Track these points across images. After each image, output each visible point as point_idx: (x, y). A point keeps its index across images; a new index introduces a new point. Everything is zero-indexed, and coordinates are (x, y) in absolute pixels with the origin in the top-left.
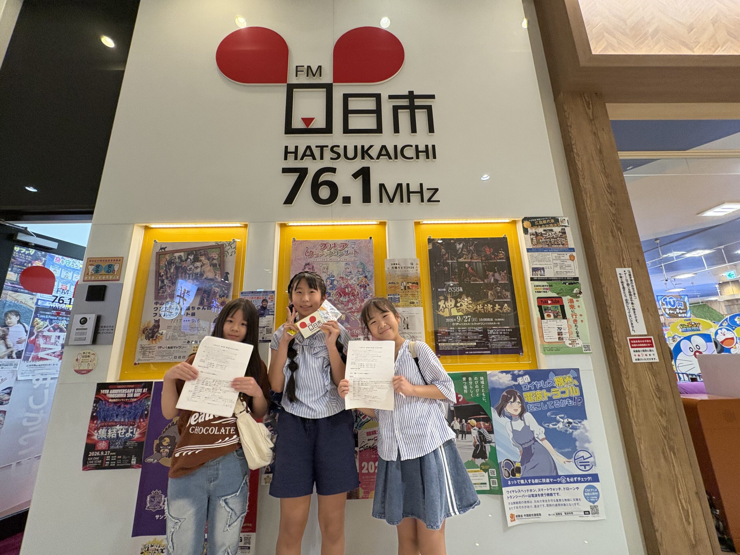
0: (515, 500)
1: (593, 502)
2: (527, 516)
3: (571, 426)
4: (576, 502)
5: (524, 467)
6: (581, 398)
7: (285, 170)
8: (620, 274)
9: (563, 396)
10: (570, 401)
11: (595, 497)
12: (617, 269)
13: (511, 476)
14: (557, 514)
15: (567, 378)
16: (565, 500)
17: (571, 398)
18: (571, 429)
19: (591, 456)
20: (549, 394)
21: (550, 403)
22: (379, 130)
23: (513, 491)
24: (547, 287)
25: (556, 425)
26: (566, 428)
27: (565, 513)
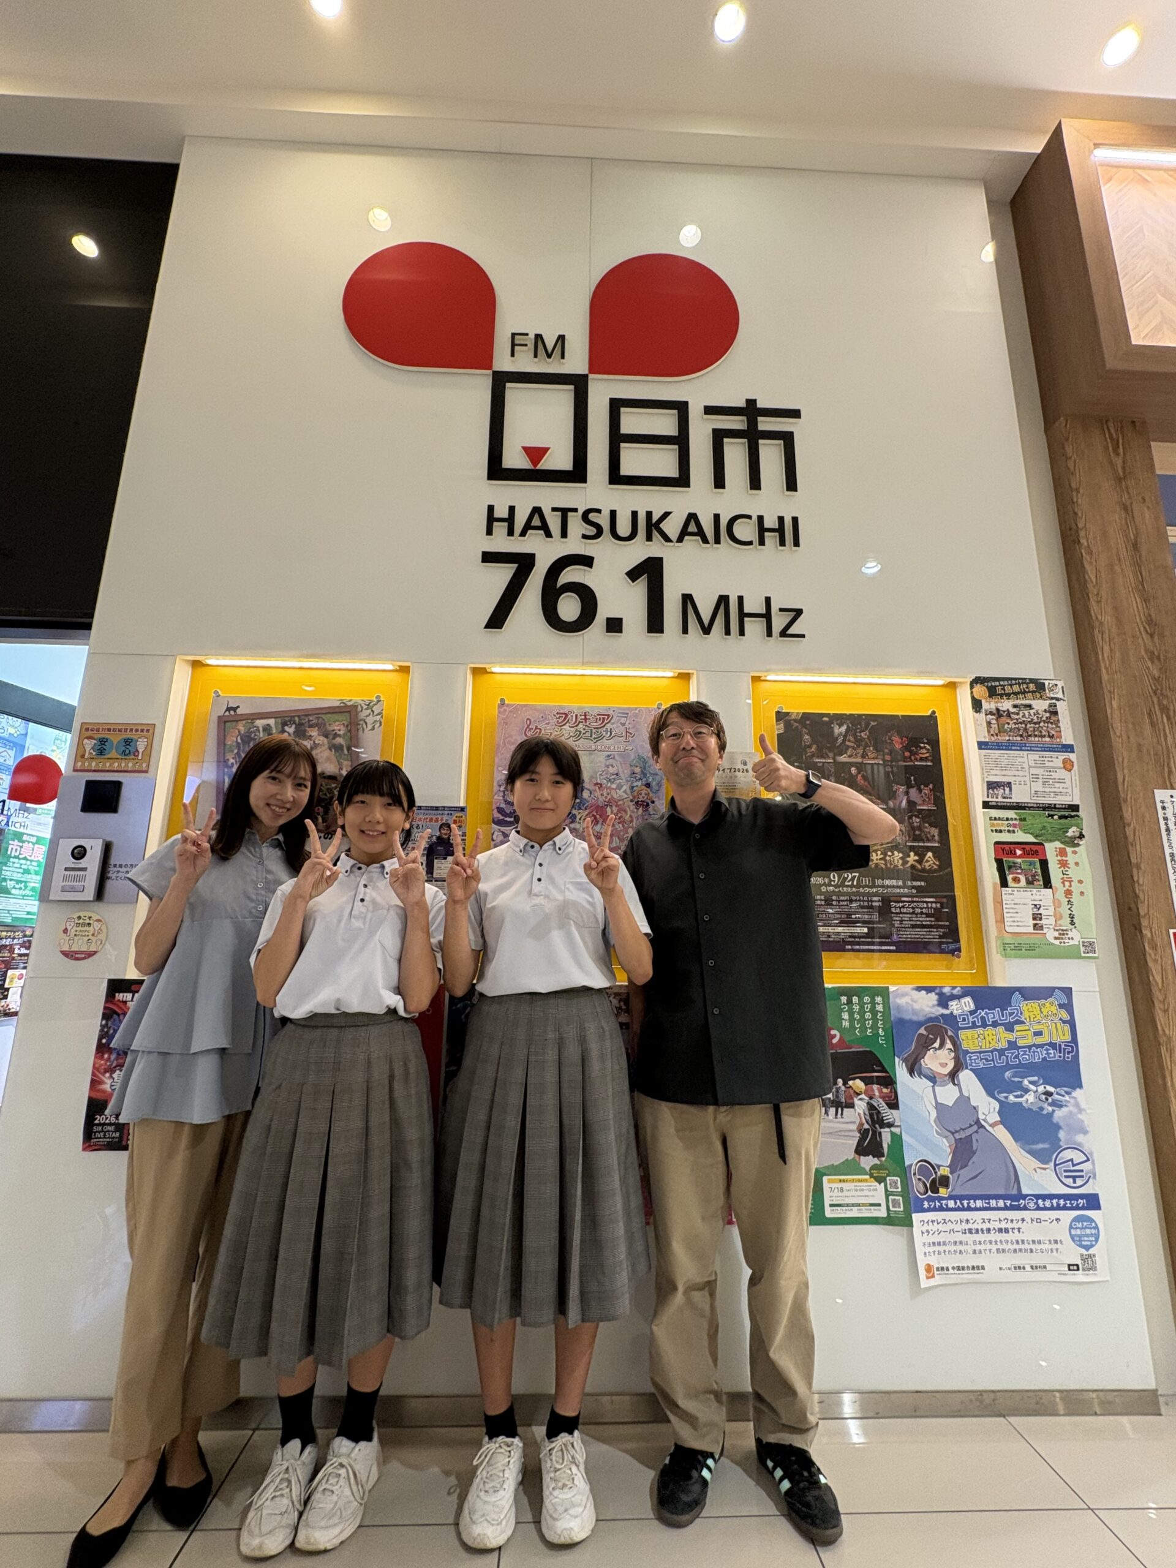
0: (936, 1238)
1: (1087, 1248)
2: (958, 1268)
3: (1050, 1100)
4: (1054, 1246)
5: (956, 1175)
6: (1072, 1047)
7: (488, 557)
8: (1162, 802)
9: (1038, 1040)
10: (1051, 1051)
11: (1091, 1239)
12: (1156, 791)
13: (929, 1193)
14: (1015, 1268)
15: (1048, 1005)
16: (1034, 1242)
17: (1052, 1045)
18: (1050, 1105)
19: (1088, 1160)
20: (1011, 1037)
21: (1013, 1053)
22: (682, 480)
23: (933, 1221)
24: (1014, 822)
25: (1021, 1096)
26: (1041, 1104)
27: (1032, 1267)
